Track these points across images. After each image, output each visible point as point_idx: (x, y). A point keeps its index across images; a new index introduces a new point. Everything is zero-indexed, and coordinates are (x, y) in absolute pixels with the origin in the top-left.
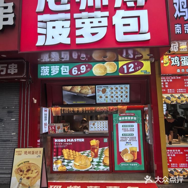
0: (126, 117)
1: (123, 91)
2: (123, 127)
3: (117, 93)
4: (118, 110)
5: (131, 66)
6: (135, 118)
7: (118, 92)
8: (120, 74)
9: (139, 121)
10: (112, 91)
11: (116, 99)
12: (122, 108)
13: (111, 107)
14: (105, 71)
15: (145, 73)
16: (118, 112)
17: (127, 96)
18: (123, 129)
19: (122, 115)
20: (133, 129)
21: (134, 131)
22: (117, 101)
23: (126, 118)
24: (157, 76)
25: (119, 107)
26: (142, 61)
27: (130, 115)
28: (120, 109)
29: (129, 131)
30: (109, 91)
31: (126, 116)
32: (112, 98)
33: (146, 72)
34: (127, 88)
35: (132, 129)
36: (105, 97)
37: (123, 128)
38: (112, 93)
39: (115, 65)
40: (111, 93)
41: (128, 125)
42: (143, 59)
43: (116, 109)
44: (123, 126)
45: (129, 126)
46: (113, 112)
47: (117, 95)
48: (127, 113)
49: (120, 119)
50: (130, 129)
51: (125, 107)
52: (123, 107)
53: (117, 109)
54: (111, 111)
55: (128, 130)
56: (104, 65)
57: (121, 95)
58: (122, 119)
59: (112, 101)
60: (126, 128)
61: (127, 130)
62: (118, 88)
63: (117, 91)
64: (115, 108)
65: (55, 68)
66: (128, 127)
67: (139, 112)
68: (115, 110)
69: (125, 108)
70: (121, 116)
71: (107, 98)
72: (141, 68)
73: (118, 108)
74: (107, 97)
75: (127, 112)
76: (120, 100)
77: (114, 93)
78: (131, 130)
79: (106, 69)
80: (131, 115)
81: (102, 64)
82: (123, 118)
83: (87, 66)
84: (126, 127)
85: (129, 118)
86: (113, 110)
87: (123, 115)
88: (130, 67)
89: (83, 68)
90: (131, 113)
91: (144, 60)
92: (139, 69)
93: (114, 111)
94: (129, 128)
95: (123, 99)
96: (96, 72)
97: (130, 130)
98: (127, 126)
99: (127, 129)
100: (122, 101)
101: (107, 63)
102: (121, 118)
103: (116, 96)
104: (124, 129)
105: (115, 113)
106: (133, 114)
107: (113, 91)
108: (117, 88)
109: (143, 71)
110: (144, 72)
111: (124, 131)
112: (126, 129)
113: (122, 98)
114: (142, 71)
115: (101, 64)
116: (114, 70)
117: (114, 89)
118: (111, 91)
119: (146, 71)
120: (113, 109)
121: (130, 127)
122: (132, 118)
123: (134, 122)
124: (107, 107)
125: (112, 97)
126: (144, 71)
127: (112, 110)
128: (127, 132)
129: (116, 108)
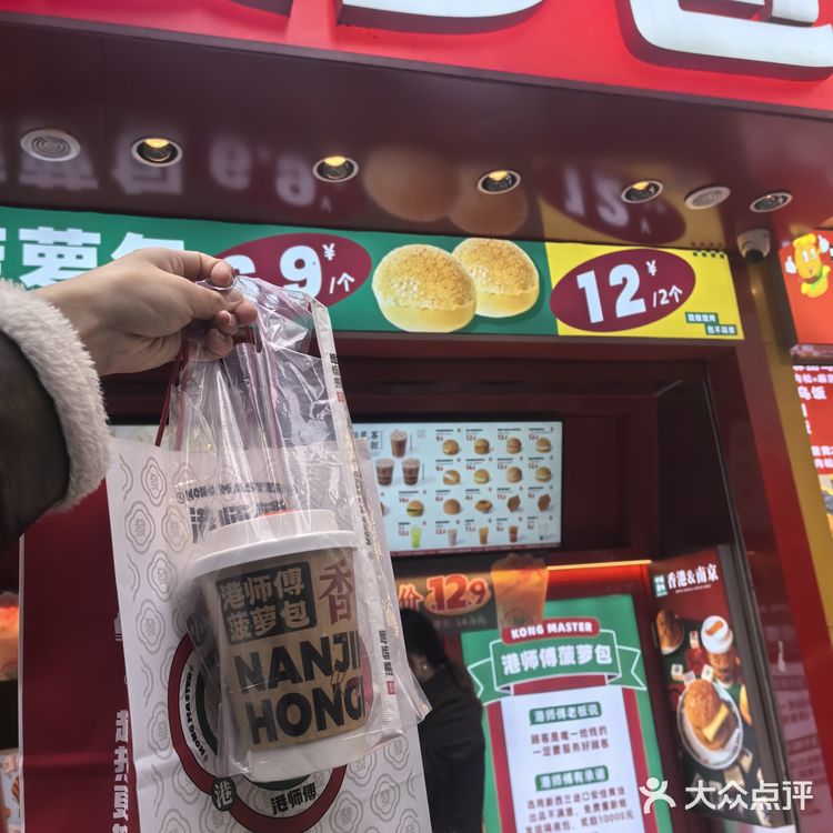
0: (551, 650)
1: (524, 466)
2: (533, 721)
3: (484, 477)
4: (493, 599)
5: (625, 280)
6: (604, 654)
7: (491, 475)
8: (564, 329)
9: (626, 670)
10: (455, 466)
11: (481, 519)
12: (519, 582)
13: (444, 579)
14: (461, 302)
15: (710, 329)
16: (500, 615)
17: (544, 503)
18: (535, 739)
19: (521, 639)
20: (602, 729)
21: (605, 743)
22: (484, 539)
23: (549, 656)
24: (773, 354)
25: (500, 577)
26: (686, 255)
27: (573, 633)
28: (508, 590)
29: (576, 746)
30: (435, 464)
31: (547, 639)
32: (453, 518)
33: (717, 323)
34: (546, 445)
35: (593, 731)
36: (405, 506)
37: (539, 730)
38: (455, 478)
39: (525, 267)
40: (446, 481)
41: (567, 707)
42: (685, 240)
43: (482, 592)
44: (532, 714)
45: (572, 710)
46: (460, 617)
47: (485, 493)
48: (551, 621)
49: (511, 663)
50: (583, 732)
51: (538, 578)
52: (527, 580)
53: (488, 594)
54: (446, 611)
55: (571, 741)
56: (453, 254)
57: (509, 496)
58: (522, 667)
59: (453, 536)
60: (558, 727)
61: (561, 743)
62: (494, 443)
63: (488, 464)
64: (473, 589)
65: (61, 250)
66: (568, 719)
67: (624, 604)
68: (472, 603)
69: (539, 584)
70: (517, 640)
71: (421, 519)
72: (683, 298)
73: (491, 587)
74: (417, 510)
75: (549, 609)
76: (506, 526)
77: (468, 478)
78: (590, 738)
79: (464, 286)
80: (578, 633)
81: (437, 249)
82: (530, 659)
83: (330, 252)
84: (556, 720)
85: (567, 655)
86: (463, 604)
87: (529, 638)
88: (619, 289)
89: (300, 264)
90: (578, 620)
91: (695, 248)
92: (673, 306)
93: (469, 608)
94: (572, 727)
95: (525, 521)
96: (396, 300)
97: (579, 740)
98: (561, 713)
99: (565, 735)
100: (514, 539)
101: (468, 243)
102: (515, 655)
103: (477, 498)
104: (545, 738)
105: (481, 620)
106: (588, 627)
107: (460, 467)
108: (484, 448)
109: (698, 318)
110: (707, 324)
111: (547, 753)
112: (555, 736)
113: (516, 515)
114: (691, 317)
115: (433, 250)
116: (522, 298)
117: (468, 450)
118: (447, 467)
119: (712, 318)
120: (460, 592)
121: (578, 717)
122: (585, 653)
123: (599, 681)
124: (420, 581)
125: (454, 507)
126: (705, 318)
127: (456, 600)
128: (562, 755)
129: (478, 588)
